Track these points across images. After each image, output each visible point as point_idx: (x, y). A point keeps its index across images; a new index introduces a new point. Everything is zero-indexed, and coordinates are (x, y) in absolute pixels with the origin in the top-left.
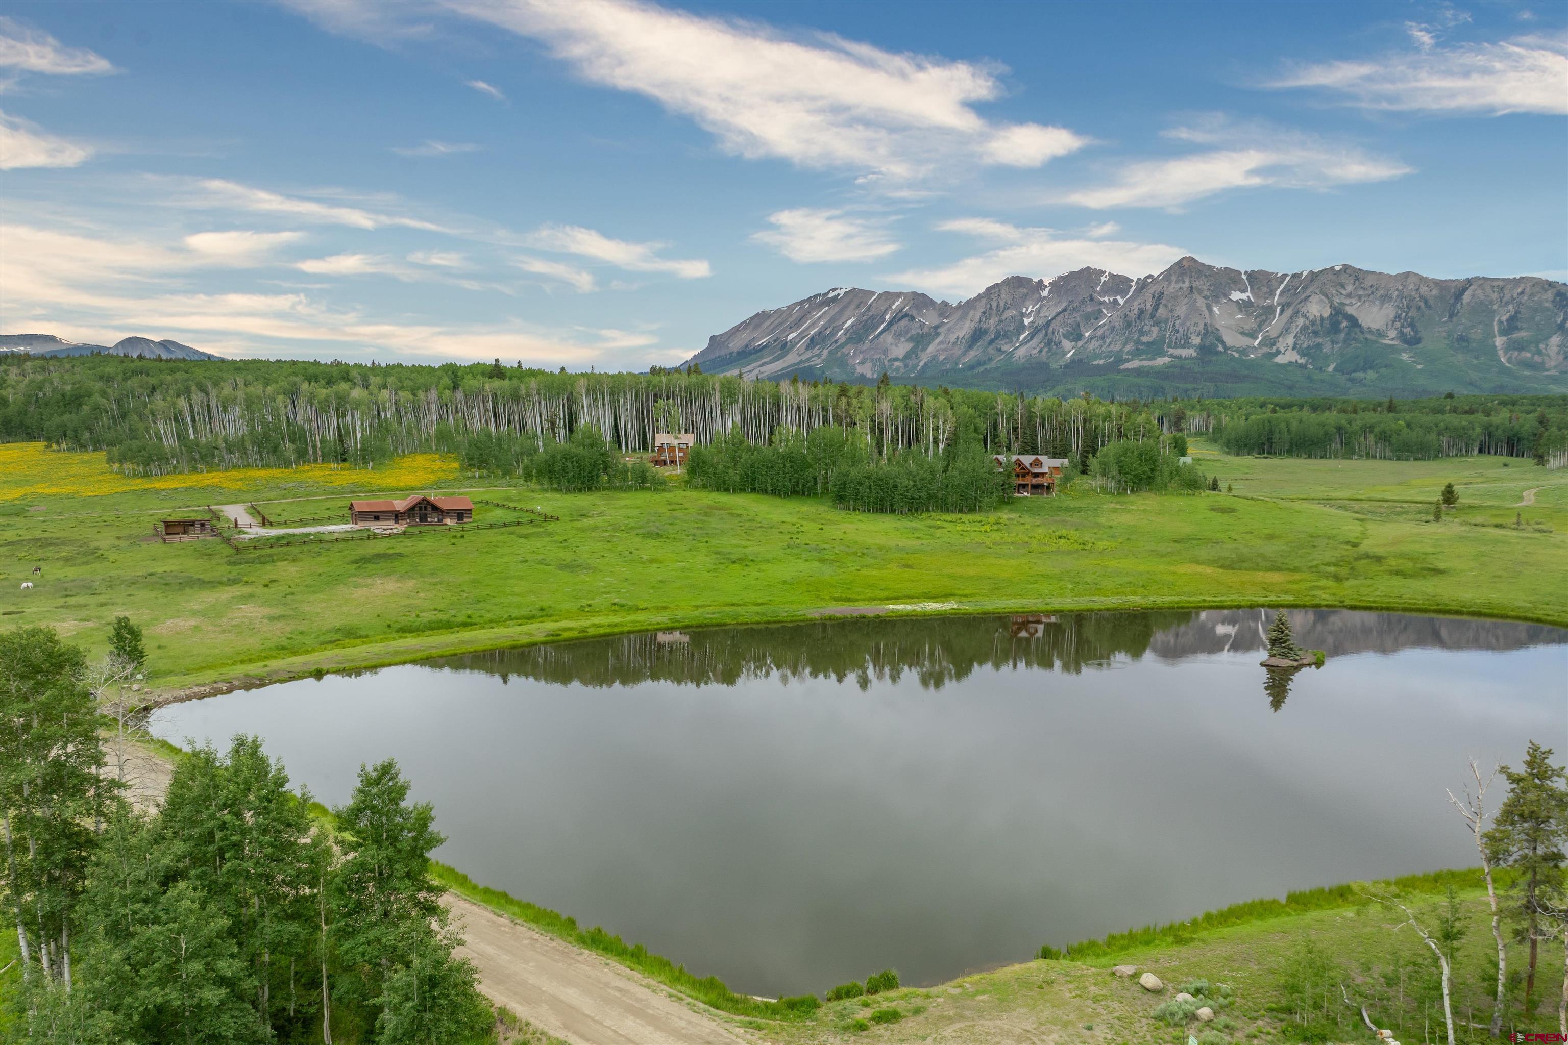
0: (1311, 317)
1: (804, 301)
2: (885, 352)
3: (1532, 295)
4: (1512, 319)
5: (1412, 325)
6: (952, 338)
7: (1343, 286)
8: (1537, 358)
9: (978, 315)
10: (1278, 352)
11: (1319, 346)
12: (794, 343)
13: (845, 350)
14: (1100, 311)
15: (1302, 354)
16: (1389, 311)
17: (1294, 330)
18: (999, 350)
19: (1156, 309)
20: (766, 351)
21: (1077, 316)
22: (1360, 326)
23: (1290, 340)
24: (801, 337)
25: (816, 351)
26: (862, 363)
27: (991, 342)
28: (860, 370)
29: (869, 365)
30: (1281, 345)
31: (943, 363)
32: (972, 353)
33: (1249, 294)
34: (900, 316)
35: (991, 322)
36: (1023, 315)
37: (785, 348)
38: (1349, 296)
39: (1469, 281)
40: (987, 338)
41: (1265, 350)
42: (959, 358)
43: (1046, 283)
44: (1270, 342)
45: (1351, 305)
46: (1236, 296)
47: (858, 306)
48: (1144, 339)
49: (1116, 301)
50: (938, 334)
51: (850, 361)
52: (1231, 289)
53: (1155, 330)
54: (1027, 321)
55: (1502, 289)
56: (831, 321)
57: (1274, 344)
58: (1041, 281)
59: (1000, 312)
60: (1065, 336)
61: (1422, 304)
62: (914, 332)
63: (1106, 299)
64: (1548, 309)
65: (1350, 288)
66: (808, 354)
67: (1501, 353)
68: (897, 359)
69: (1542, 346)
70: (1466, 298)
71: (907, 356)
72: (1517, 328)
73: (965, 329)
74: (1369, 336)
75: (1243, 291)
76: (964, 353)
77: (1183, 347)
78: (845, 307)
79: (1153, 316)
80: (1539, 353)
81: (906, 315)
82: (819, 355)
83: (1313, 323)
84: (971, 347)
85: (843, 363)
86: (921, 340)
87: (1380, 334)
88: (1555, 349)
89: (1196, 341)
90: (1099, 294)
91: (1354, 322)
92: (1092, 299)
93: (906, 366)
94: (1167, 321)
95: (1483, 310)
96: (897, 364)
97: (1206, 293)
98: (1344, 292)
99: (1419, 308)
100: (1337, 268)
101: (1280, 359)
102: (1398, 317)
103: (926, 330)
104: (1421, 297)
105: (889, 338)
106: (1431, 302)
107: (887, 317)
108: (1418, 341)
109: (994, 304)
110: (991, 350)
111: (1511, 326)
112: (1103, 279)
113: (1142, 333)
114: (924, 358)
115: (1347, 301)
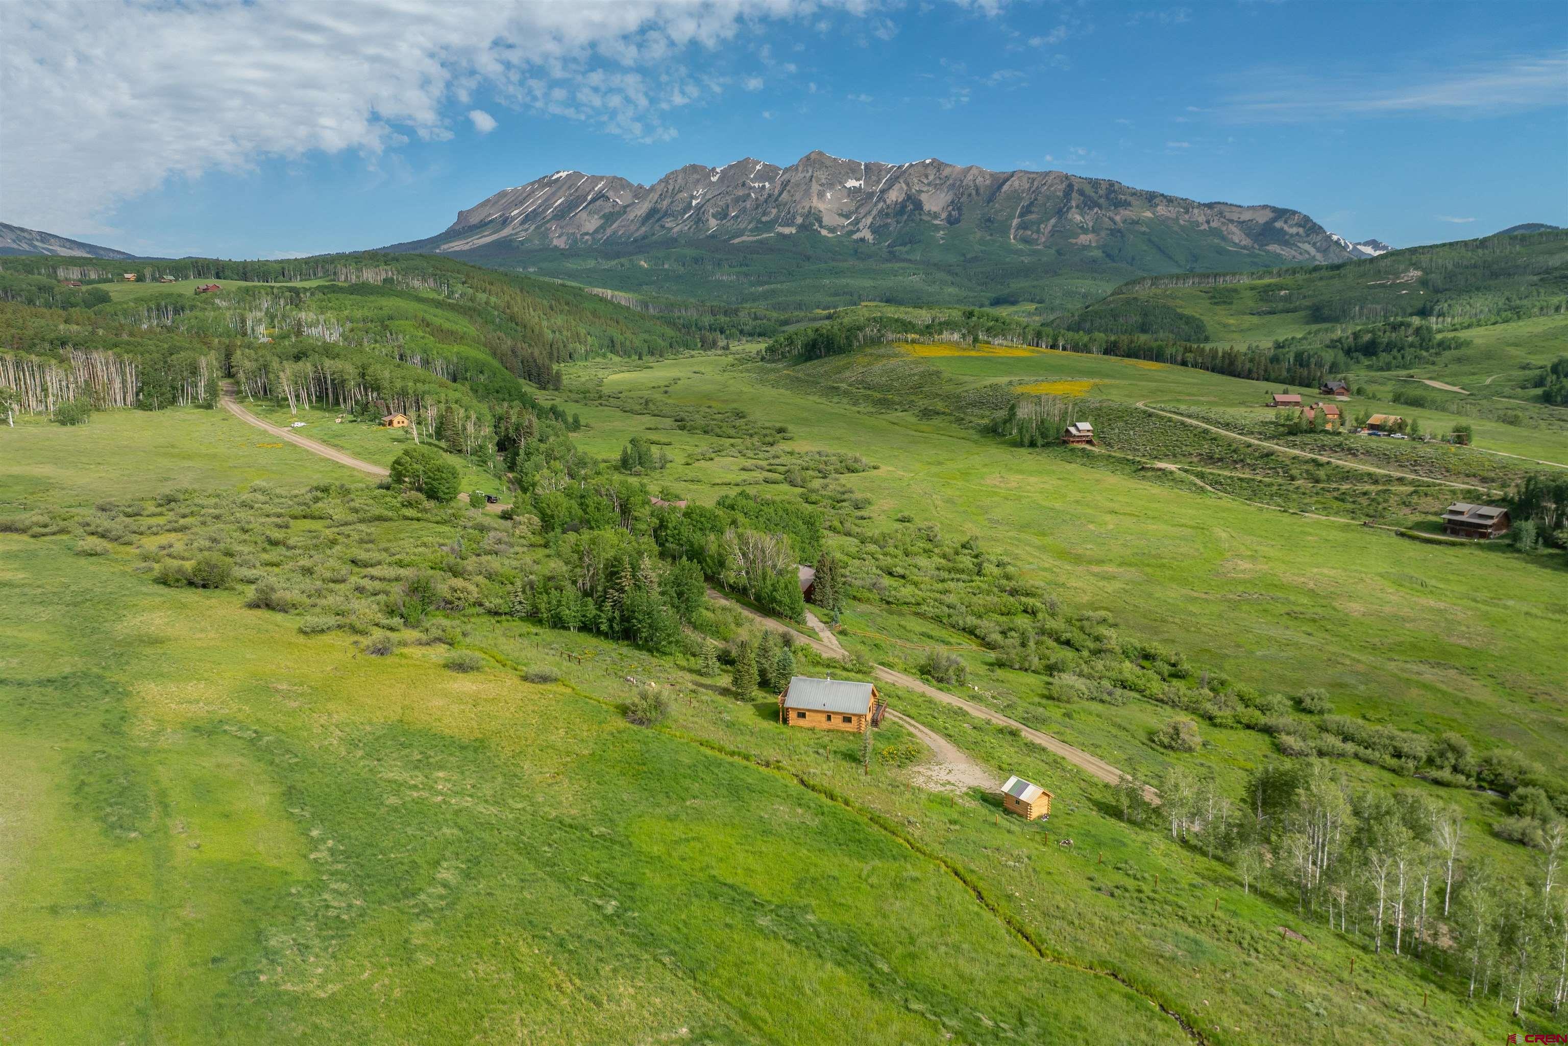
0: (889, 202)
1: (535, 182)
2: (579, 227)
3: (1051, 186)
4: (1031, 204)
5: (959, 209)
6: (631, 217)
7: (927, 177)
8: (1035, 236)
9: (656, 196)
10: (858, 230)
11: (886, 225)
12: (514, 219)
13: (548, 226)
14: (749, 195)
15: (873, 232)
16: (949, 198)
17: (874, 212)
18: (663, 227)
19: (780, 194)
20: (490, 226)
21: (729, 199)
22: (922, 209)
23: (869, 220)
24: (520, 214)
25: (526, 226)
26: (559, 237)
27: (659, 220)
28: (556, 242)
29: (564, 238)
30: (861, 226)
31: (620, 237)
32: (643, 229)
33: (862, 182)
34: (601, 196)
35: (665, 203)
36: (693, 197)
37: (505, 221)
38: (929, 184)
39: (1012, 175)
40: (657, 217)
41: (851, 228)
42: (632, 234)
43: (718, 170)
44: (857, 222)
45: (928, 192)
46: (851, 183)
47: (570, 188)
48: (764, 219)
49: (764, 186)
50: (625, 212)
51: (551, 235)
52: (849, 178)
53: (774, 211)
54: (694, 203)
55: (1034, 180)
56: (546, 201)
57: (857, 224)
58: (714, 169)
59: (674, 194)
60: (714, 216)
61: (974, 192)
62: (607, 211)
63: (756, 185)
64: (1058, 197)
65: (931, 178)
66: (521, 228)
67: (1013, 231)
68: (587, 234)
69: (1042, 226)
70: (1006, 187)
71: (596, 231)
72: (1031, 212)
73: (643, 209)
74: (925, 218)
75: (858, 180)
76: (637, 230)
77: (788, 225)
78: (560, 188)
79: (776, 200)
80: (1038, 231)
81: (603, 196)
82: (527, 230)
83: (888, 207)
84: (643, 224)
85: (545, 235)
86: (609, 218)
87: (936, 216)
88: (1049, 228)
89: (799, 220)
90: (753, 181)
91: (918, 206)
92: (744, 185)
93: (594, 239)
94: (786, 204)
95: (1015, 196)
96: (587, 237)
97: (823, 181)
98: (926, 181)
99: (970, 195)
100: (928, 161)
101: (856, 236)
102: (952, 202)
103: (617, 209)
104: (976, 186)
105: (584, 215)
106: (982, 191)
107: (589, 198)
108: (958, 221)
109: (671, 188)
110: (657, 227)
111: (1027, 211)
112: (758, 167)
113: (764, 214)
114: (609, 232)
115: (925, 189)
